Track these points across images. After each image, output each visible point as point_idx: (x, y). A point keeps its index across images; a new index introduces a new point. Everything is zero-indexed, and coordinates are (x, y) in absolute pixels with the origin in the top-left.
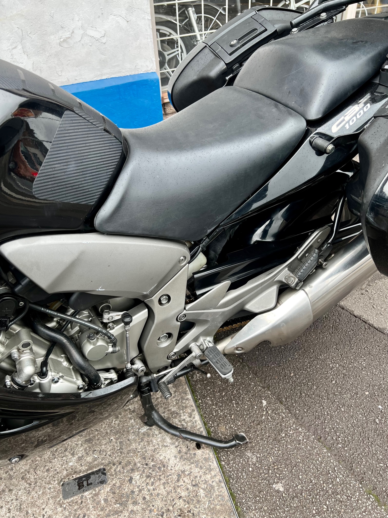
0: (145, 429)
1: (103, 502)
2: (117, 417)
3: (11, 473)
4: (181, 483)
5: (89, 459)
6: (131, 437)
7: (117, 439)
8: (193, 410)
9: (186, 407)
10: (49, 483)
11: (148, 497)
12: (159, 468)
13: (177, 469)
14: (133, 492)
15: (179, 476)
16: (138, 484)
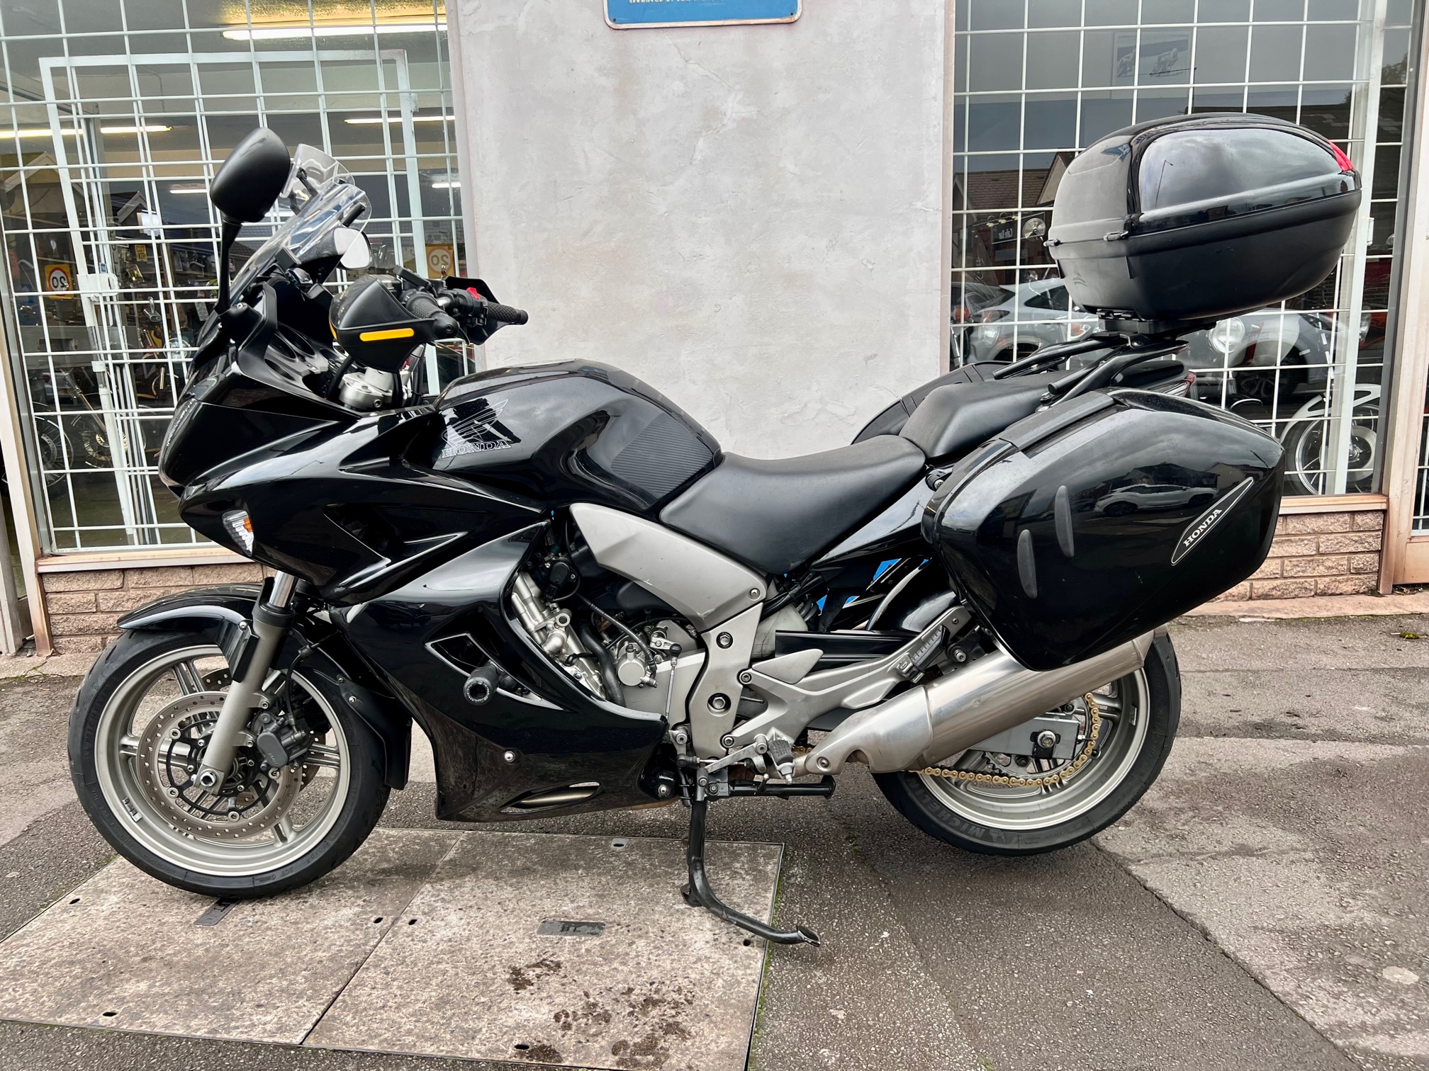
0: (683, 906)
1: (583, 950)
2: (651, 886)
3: (489, 896)
4: (698, 966)
5: (590, 911)
6: (659, 908)
7: (637, 905)
8: (766, 909)
9: (756, 903)
10: (529, 916)
11: (643, 964)
12: (677, 946)
13: (700, 952)
14: (627, 954)
15: (699, 959)
16: (640, 949)
